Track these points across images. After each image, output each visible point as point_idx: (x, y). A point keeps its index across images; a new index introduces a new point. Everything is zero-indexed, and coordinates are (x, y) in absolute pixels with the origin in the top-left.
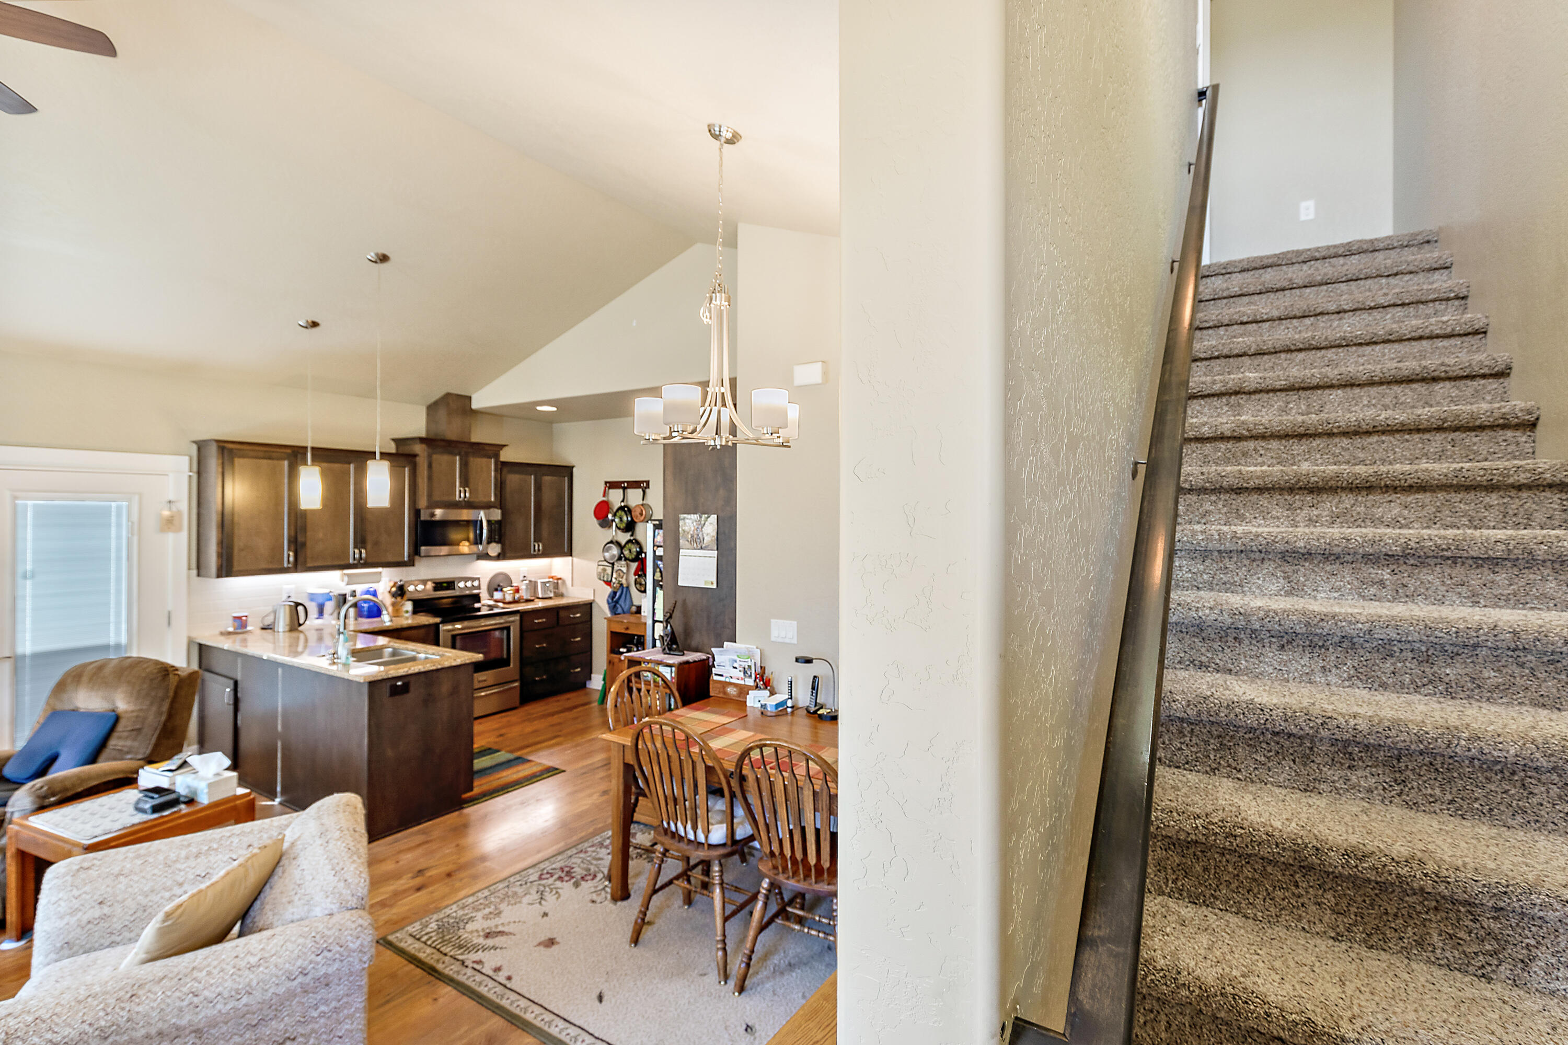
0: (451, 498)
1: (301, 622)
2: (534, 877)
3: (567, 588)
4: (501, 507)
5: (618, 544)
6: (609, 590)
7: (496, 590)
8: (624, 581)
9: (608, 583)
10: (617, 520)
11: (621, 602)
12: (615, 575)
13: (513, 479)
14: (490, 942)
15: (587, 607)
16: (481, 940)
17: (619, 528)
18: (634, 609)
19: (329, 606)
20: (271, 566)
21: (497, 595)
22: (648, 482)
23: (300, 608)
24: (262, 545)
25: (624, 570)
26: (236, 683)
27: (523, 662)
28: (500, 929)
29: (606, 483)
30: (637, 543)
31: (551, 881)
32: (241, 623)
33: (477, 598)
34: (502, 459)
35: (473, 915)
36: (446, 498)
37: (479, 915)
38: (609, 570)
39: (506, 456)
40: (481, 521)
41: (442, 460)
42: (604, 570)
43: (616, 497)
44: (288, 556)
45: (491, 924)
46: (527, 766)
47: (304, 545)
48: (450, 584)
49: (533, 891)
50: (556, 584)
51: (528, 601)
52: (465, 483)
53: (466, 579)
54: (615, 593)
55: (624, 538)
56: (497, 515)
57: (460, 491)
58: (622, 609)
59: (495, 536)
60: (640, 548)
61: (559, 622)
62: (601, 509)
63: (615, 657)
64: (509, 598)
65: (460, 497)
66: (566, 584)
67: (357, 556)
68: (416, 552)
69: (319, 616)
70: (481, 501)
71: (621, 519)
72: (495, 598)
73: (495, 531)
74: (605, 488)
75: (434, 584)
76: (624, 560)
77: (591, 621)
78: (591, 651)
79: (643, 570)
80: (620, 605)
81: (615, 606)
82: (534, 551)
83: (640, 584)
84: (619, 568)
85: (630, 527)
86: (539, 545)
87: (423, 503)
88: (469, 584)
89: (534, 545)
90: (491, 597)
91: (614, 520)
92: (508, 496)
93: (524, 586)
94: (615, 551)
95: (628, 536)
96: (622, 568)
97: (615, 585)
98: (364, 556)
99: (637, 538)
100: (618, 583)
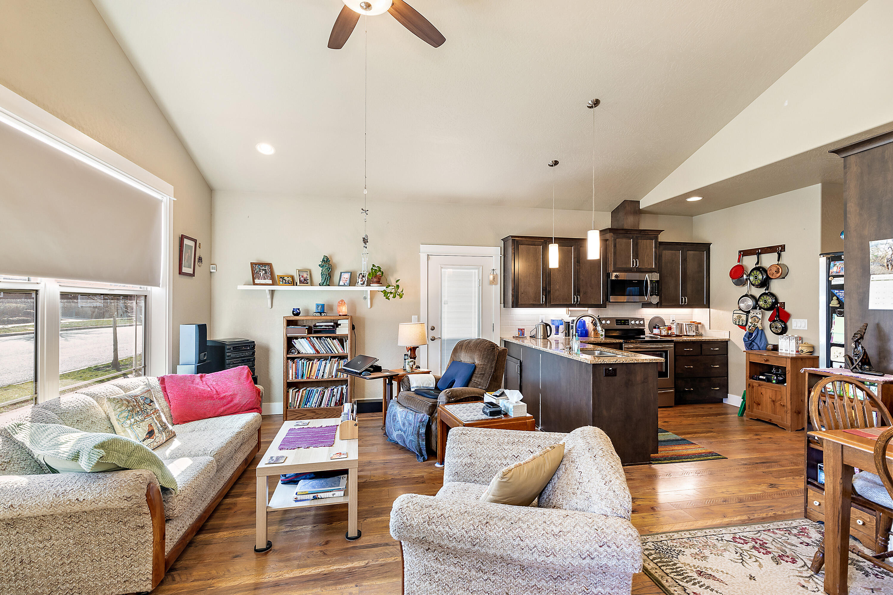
0: (628, 266)
1: (549, 335)
2: (729, 537)
3: (705, 330)
4: (660, 272)
5: (753, 297)
6: (743, 333)
7: (655, 328)
8: (759, 325)
9: (743, 327)
10: (752, 278)
11: (757, 341)
12: (750, 320)
13: (667, 254)
14: (704, 581)
15: (724, 344)
16: (695, 576)
17: (753, 285)
18: (770, 347)
19: (562, 328)
20: (534, 303)
21: (656, 331)
22: (783, 248)
23: (548, 327)
24: (531, 291)
25: (760, 316)
26: (521, 363)
27: (677, 377)
28: (710, 572)
29: (740, 252)
30: (772, 295)
31: (746, 547)
32: (522, 331)
33: (642, 332)
34: (660, 240)
35: (683, 549)
36: (624, 266)
37: (688, 552)
38: (744, 317)
39: (662, 238)
40: (647, 281)
41: (622, 242)
42: (740, 317)
43: (750, 262)
44: (542, 299)
45: (701, 564)
46: (692, 446)
47: (550, 292)
48: (625, 321)
49: (732, 550)
50: (697, 325)
51: (677, 336)
52: (636, 256)
53: (636, 319)
54: (751, 334)
55: (757, 292)
56: (656, 277)
57: (633, 261)
58: (759, 347)
59: (655, 291)
60: (776, 299)
61: (703, 352)
62: (735, 272)
63: (755, 383)
64: (664, 333)
65: (633, 265)
66: (704, 327)
67: (576, 300)
68: (606, 299)
69: (557, 332)
70: (646, 268)
71: (756, 278)
72: (654, 332)
73: (655, 287)
74: (739, 256)
75: (616, 320)
76: (759, 309)
77: (727, 354)
78: (727, 377)
79: (778, 316)
80: (756, 343)
81: (751, 343)
82: (682, 302)
83: (776, 328)
84: (754, 315)
85: (765, 283)
86: (685, 299)
87: (611, 268)
88: (637, 322)
89: (682, 299)
90: (652, 332)
91: (749, 279)
92: (663, 264)
93: (674, 326)
94: (750, 302)
95: (763, 290)
96: (757, 315)
97: (751, 328)
98: (579, 300)
99: (772, 291)
100: (753, 326)
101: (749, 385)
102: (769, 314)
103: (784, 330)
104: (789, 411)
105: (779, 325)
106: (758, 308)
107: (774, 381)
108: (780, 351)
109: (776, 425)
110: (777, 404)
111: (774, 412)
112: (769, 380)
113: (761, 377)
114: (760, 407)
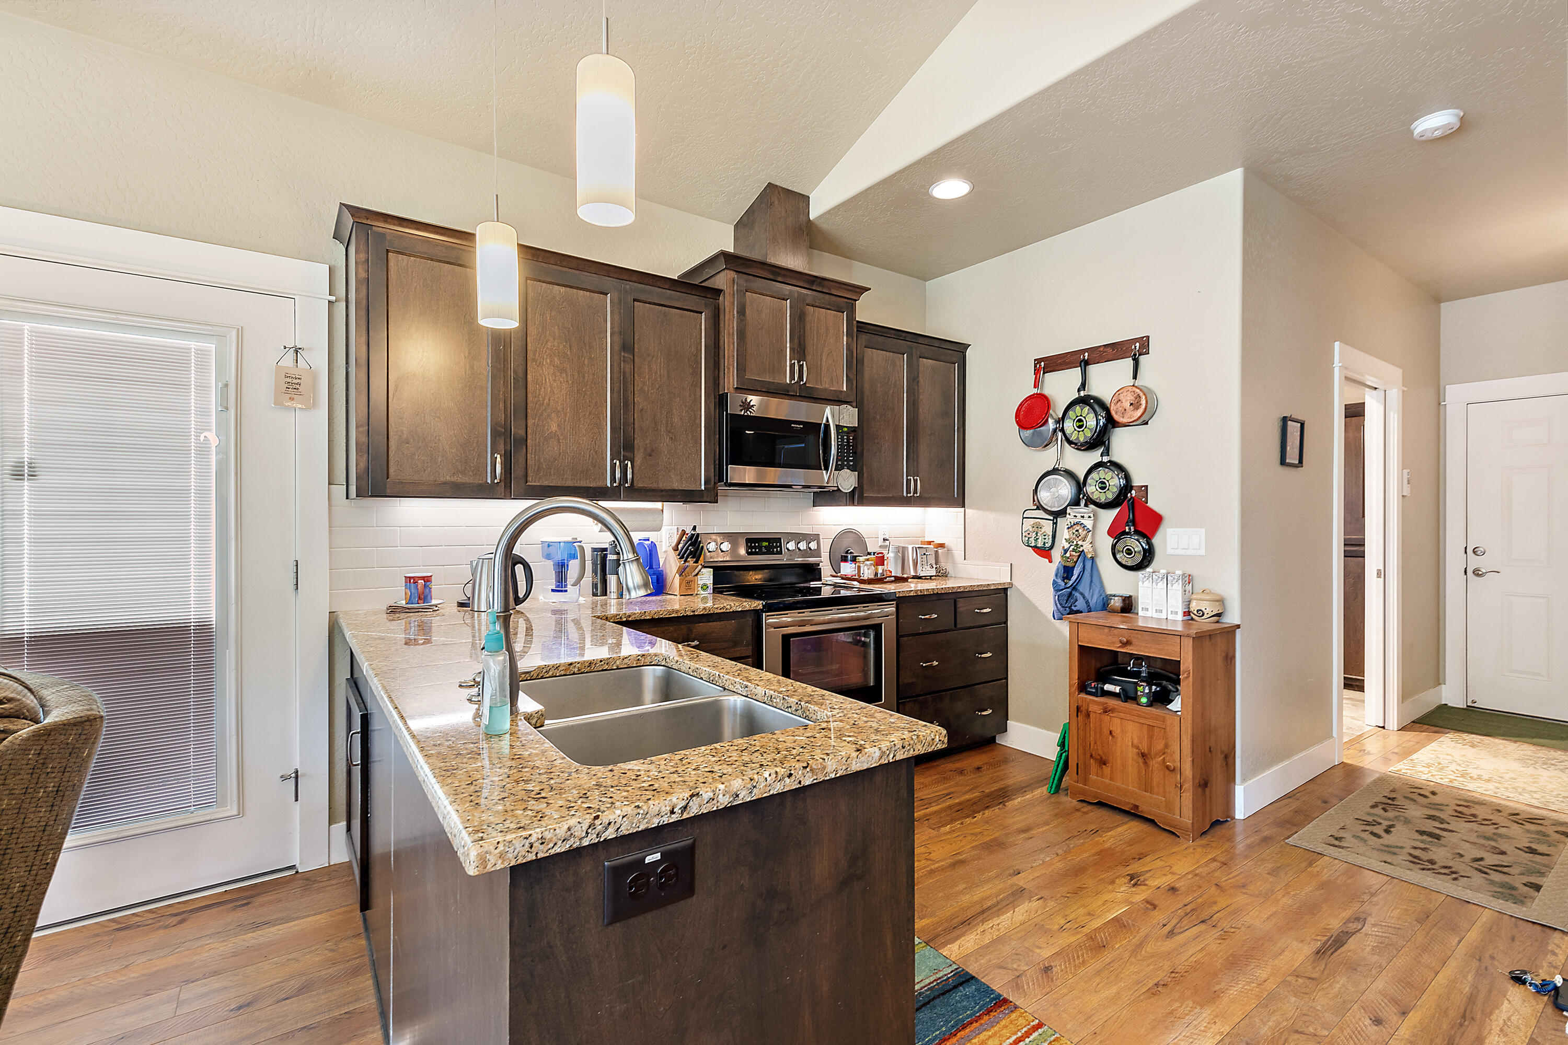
0: (777, 378)
1: (521, 595)
3: (954, 563)
4: (859, 405)
5: (1069, 474)
6: (1049, 567)
7: (844, 559)
8: (1086, 547)
9: (1044, 552)
10: (1068, 426)
11: (1084, 587)
12: (1061, 536)
13: (876, 360)
15: (1000, 597)
17: (1070, 442)
18: (1117, 603)
19: (573, 568)
20: (460, 479)
21: (847, 569)
22: (1144, 344)
23: (519, 569)
25: (1088, 523)
29: (1038, 361)
30: (1117, 467)
32: (417, 587)
33: (813, 571)
34: (862, 315)
36: (768, 378)
38: (1047, 527)
39: (866, 311)
40: (827, 426)
41: (761, 302)
42: (1039, 527)
43: (1062, 386)
44: (493, 466)
47: (523, 441)
48: (773, 544)
50: (936, 551)
51: (898, 580)
52: (800, 352)
53: (798, 537)
54: (1068, 570)
55: (1080, 462)
56: (848, 416)
57: (792, 366)
58: (1087, 602)
59: (848, 457)
60: (1127, 477)
61: (958, 621)
62: (1030, 410)
63: (1095, 703)
64: (867, 573)
65: (792, 378)
66: (952, 555)
67: (618, 475)
68: (719, 475)
69: (560, 587)
70: (825, 390)
71: (1080, 424)
72: (843, 572)
73: (848, 445)
74: (1037, 371)
75: (748, 540)
76: (1086, 505)
77: (1006, 622)
78: (1006, 678)
79: (1134, 522)
80: (1082, 594)
81: (1070, 594)
82: (908, 491)
83: (1129, 552)
84: (1076, 520)
85: (1099, 441)
86: (916, 481)
87: (730, 381)
88: (803, 546)
89: (908, 481)
90: (837, 570)
91: (1062, 430)
92: (866, 386)
93: (890, 556)
94: (1066, 490)
95: (1095, 456)
96: (1083, 521)
97: (1068, 555)
98: (629, 476)
99: (1115, 459)
100: (1074, 550)
101: (1078, 710)
102: (1108, 517)
103: (1148, 556)
104: (1188, 786)
105: (1136, 544)
106: (1083, 503)
107: (1144, 700)
108: (1141, 613)
109: (1152, 822)
110: (1155, 763)
111: (1147, 786)
112: (1129, 696)
113: (1108, 687)
114: (1107, 770)
